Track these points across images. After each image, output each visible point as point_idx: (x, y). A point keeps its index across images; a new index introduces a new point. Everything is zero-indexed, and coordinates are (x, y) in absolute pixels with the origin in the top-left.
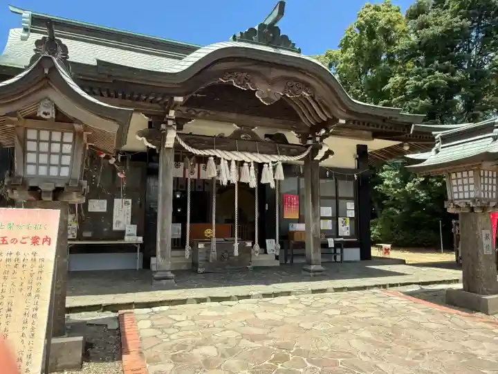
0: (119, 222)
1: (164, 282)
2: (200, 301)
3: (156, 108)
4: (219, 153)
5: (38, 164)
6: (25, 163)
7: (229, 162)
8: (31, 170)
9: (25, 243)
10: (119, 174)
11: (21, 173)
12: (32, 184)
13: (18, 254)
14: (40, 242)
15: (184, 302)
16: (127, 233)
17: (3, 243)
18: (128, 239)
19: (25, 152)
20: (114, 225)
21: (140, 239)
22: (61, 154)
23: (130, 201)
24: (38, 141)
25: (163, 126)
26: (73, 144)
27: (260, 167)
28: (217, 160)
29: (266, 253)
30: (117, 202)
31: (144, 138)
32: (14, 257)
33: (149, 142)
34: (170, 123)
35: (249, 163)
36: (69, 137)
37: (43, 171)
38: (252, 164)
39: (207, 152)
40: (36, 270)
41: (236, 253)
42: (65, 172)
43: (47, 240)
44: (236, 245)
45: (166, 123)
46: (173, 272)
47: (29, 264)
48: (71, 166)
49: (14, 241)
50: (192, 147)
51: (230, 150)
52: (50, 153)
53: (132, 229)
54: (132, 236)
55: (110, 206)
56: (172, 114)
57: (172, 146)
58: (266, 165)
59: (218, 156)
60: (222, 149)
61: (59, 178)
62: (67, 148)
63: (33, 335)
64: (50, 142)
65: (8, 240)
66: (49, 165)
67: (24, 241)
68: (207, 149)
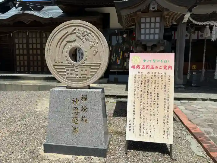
1: (180, 89)
2: (204, 100)
5: (145, 34)
6: (140, 34)
8: (143, 37)
9: (161, 69)
11: (139, 39)
12: (143, 43)
13: (159, 73)
14: (167, 68)
15: (195, 99)
17: (152, 69)
19: (140, 28)
22: (155, 28)
24: (145, 23)
26: (160, 22)
32: (157, 74)
37: (147, 37)
39: (205, 23)
40: (167, 80)
42: (157, 37)
43: (170, 67)
46: (183, 85)
47: (164, 78)
48: (159, 34)
49: (156, 67)
50: (197, 21)
52: (150, 28)
57: (186, 22)
59: (212, 24)
61: (154, 40)
63: (169, 108)
64: (150, 23)
65: (154, 67)
66: (150, 34)
67: (160, 67)
68: (206, 21)
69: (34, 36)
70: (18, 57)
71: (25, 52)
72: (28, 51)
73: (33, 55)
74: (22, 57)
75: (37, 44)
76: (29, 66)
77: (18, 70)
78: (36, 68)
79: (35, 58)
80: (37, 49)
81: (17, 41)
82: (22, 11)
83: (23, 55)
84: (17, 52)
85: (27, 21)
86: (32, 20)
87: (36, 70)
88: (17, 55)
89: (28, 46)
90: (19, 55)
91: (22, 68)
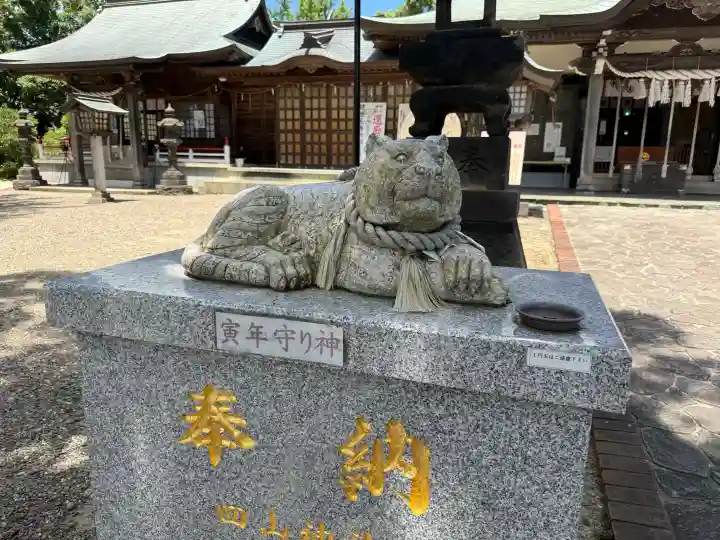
0: (549, 145)
3: (589, 38)
4: (650, 74)
7: (662, 83)
10: (551, 98)
16: (556, 154)
18: (557, 160)
20: (545, 146)
21: (568, 160)
22: (520, 100)
23: (561, 124)
25: (594, 54)
26: (527, 93)
27: (697, 84)
28: (648, 81)
29: (713, 180)
30: (549, 126)
31: (575, 68)
33: (580, 71)
34: (601, 50)
35: (685, 81)
36: (525, 89)
38: (690, 82)
39: (637, 75)
41: (664, 175)
42: (522, 110)
44: (665, 167)
45: (597, 50)
48: (525, 107)
51: (663, 69)
52: (514, 100)
53: (562, 151)
54: (561, 157)
55: (542, 130)
56: (603, 42)
57: (601, 72)
58: (707, 82)
59: (649, 76)
60: (654, 70)
62: (524, 96)
64: (515, 93)
68: (638, 71)
69: (315, 94)
70: (282, 137)
71: (297, 125)
72: (303, 126)
73: (312, 131)
74: (290, 136)
75: (319, 109)
76: (303, 154)
77: (282, 162)
78: (316, 158)
79: (316, 138)
80: (319, 120)
81: (281, 103)
82: (305, 50)
83: (293, 131)
84: (282, 125)
85: (311, 68)
86: (321, 66)
87: (316, 162)
88: (283, 131)
89: (302, 114)
90: (286, 131)
91: (290, 157)
